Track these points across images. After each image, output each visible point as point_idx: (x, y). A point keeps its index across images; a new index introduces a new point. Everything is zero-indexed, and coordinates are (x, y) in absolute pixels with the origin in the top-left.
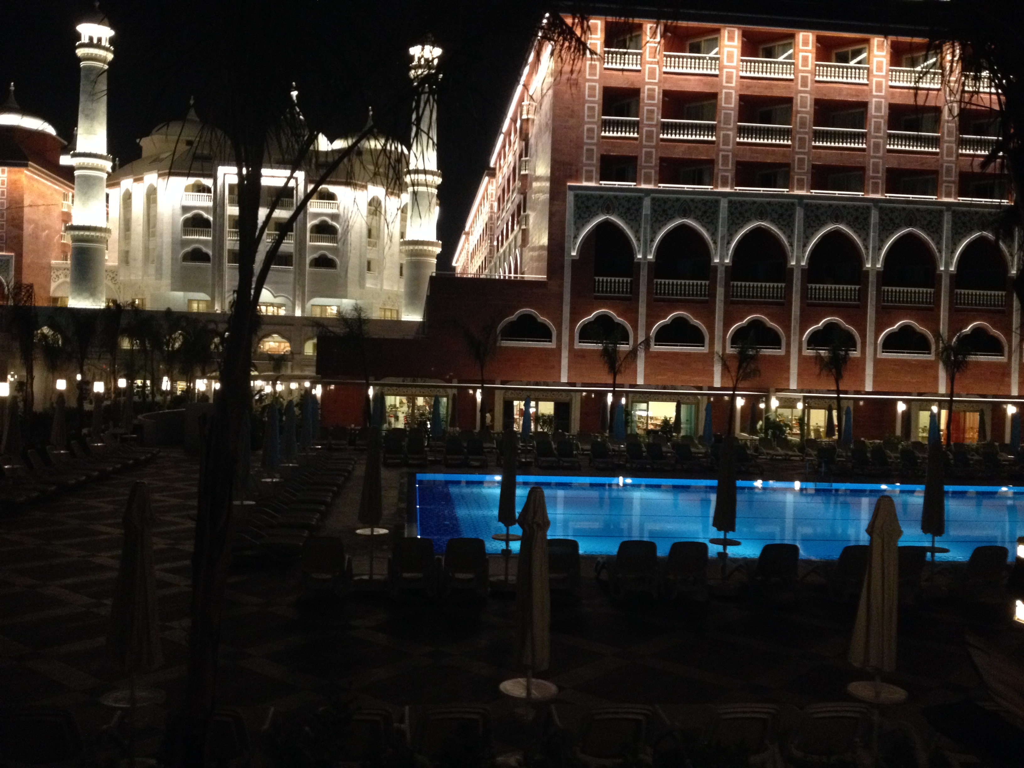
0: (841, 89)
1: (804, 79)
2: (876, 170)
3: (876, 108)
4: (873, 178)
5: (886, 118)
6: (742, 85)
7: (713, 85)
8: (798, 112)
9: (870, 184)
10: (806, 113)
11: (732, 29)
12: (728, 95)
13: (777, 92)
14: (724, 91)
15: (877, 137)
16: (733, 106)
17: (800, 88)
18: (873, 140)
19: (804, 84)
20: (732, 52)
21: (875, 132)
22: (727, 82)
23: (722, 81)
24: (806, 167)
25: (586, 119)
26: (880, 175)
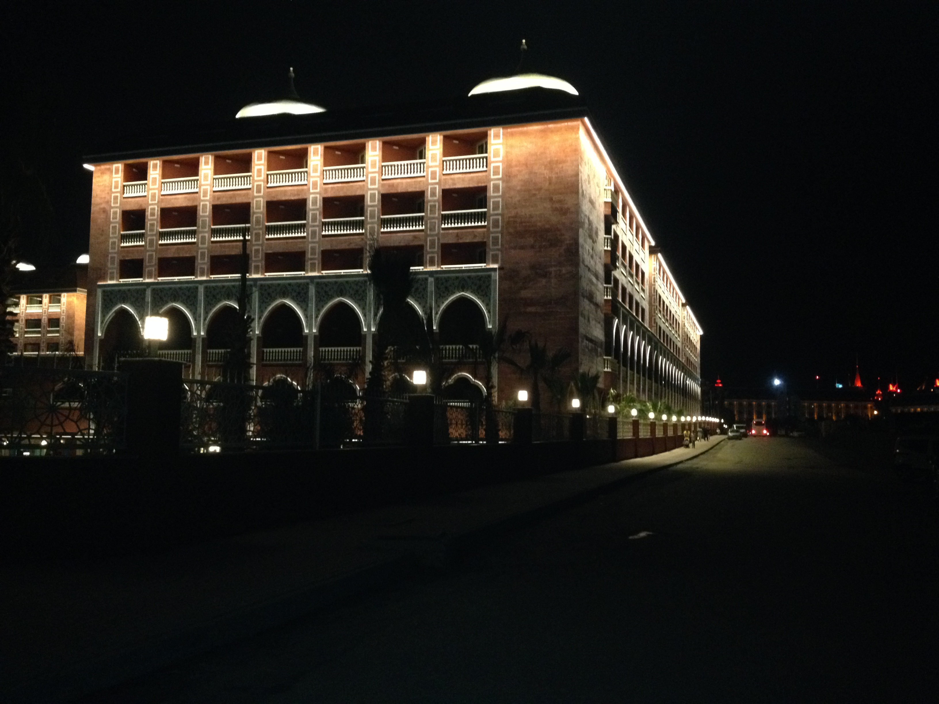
0: (286, 191)
1: (259, 187)
2: (313, 253)
3: (312, 203)
4: (311, 259)
5: (321, 210)
6: (214, 197)
7: (194, 199)
8: (254, 213)
9: (308, 264)
10: (261, 213)
11: (208, 156)
12: (205, 206)
13: (239, 200)
14: (201, 203)
15: (314, 226)
16: (208, 214)
17: (255, 194)
18: (310, 229)
19: (259, 191)
20: (208, 174)
21: (312, 222)
22: (203, 196)
23: (200, 196)
24: (261, 255)
25: (111, 235)
26: (317, 256)
